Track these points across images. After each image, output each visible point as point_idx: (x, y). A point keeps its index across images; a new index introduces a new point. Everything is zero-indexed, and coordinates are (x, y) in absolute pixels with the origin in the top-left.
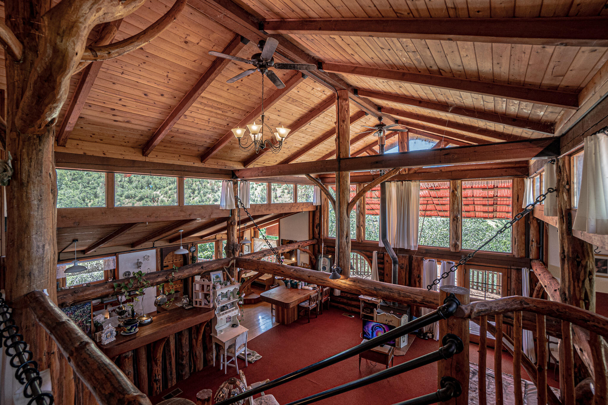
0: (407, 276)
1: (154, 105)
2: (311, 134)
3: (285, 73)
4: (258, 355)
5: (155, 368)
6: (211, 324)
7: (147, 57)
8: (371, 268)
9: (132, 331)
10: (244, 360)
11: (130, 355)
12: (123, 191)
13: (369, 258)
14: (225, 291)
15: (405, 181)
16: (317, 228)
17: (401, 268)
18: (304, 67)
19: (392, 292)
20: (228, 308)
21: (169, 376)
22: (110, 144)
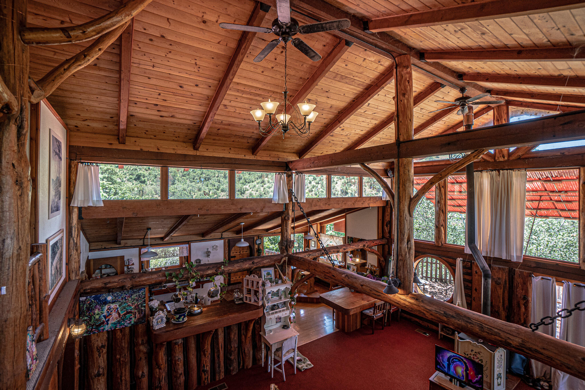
0: (506, 295)
1: (191, 97)
2: (372, 117)
3: (325, 44)
4: (310, 363)
5: (203, 358)
6: (260, 322)
7: (171, 45)
8: (454, 278)
9: (181, 320)
10: (292, 366)
11: (180, 342)
12: (219, 185)
13: (452, 267)
14: (275, 289)
15: (503, 170)
16: (387, 226)
17: (496, 283)
18: (335, 25)
19: (470, 323)
20: (278, 308)
21: (217, 369)
22: (163, 140)
